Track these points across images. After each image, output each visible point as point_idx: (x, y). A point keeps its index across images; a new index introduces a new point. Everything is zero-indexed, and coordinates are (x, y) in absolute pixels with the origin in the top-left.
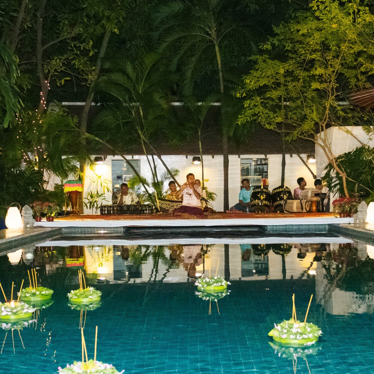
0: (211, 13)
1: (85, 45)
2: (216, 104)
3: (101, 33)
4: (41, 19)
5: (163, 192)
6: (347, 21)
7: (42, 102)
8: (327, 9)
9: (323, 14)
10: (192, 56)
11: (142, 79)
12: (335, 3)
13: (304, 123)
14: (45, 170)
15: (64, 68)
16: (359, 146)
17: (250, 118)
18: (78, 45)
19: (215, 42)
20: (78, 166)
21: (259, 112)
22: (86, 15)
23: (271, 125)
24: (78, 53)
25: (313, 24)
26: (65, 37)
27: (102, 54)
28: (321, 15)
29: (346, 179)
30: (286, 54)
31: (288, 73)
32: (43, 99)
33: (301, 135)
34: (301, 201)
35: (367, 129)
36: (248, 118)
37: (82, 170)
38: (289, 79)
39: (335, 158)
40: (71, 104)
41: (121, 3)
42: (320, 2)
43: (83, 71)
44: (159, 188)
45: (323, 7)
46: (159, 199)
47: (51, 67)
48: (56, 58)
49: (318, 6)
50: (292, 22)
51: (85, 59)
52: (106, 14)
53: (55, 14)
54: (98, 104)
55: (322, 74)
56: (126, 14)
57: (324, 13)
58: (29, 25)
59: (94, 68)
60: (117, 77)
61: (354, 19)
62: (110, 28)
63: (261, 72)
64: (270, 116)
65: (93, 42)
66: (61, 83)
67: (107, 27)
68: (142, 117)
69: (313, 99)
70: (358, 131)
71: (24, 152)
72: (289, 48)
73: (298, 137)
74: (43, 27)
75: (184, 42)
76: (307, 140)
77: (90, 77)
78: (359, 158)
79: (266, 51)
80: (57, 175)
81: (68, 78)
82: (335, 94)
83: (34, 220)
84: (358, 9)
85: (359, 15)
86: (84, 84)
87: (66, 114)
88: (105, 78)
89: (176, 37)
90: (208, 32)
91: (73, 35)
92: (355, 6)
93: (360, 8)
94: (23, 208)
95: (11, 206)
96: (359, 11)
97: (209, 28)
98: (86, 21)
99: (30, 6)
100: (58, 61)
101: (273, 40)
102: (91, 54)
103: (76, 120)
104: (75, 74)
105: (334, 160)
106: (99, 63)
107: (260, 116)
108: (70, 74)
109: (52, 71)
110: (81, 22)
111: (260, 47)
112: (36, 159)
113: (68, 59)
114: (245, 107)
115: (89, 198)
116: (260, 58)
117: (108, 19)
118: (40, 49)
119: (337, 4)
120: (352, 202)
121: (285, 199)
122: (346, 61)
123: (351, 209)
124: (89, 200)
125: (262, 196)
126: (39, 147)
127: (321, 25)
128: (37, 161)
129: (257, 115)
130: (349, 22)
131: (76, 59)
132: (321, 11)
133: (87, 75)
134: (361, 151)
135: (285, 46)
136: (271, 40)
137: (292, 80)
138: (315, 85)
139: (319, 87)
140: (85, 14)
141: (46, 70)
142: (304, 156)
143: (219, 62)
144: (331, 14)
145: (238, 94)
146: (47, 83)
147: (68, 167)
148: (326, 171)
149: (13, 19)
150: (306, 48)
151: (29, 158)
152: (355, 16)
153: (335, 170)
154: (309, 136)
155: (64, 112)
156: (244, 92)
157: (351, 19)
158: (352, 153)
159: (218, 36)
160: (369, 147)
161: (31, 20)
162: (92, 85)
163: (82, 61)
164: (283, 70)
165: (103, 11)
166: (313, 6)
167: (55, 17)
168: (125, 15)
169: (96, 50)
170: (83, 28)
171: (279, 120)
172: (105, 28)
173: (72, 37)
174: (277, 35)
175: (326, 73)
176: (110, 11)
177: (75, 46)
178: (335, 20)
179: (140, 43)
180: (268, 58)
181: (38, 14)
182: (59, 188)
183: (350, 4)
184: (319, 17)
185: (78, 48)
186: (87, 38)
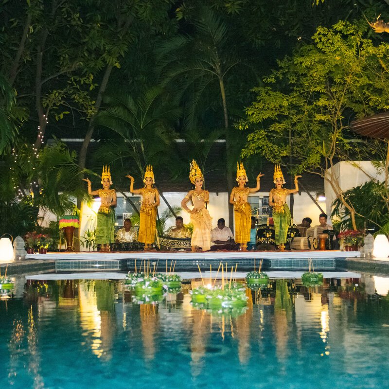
0: (215, 48)
1: (86, 80)
2: (221, 141)
3: (102, 68)
4: (41, 53)
5: (164, 231)
6: (351, 53)
7: (39, 136)
8: (329, 41)
9: (326, 47)
10: (196, 91)
11: (143, 114)
12: (338, 35)
13: (309, 156)
14: (40, 207)
15: (63, 101)
16: (368, 180)
17: (254, 151)
18: (78, 80)
19: (219, 77)
20: (76, 203)
21: (264, 146)
22: (87, 50)
23: (276, 159)
24: (78, 87)
25: (317, 57)
26: (65, 72)
27: (103, 89)
28: (324, 47)
29: (355, 214)
30: (291, 88)
31: (293, 106)
32: (41, 133)
33: (306, 169)
34: (308, 238)
35: (376, 163)
36: (251, 151)
37: (79, 207)
38: (293, 111)
39: (343, 194)
40: (70, 140)
41: (123, 38)
42: (322, 35)
43: (82, 105)
44: (160, 225)
45: (326, 40)
46: (160, 236)
47: (50, 101)
48: (55, 92)
49: (320, 39)
50: (296, 55)
51: (86, 93)
52: (107, 48)
53: (56, 49)
54: (98, 141)
55: (326, 106)
56: (128, 48)
57: (326, 45)
58: (29, 59)
59: (94, 102)
60: (118, 111)
61: (357, 51)
62: (110, 62)
63: (263, 105)
64: (275, 150)
65: (94, 76)
66: (59, 117)
67: (108, 61)
68: (143, 152)
69: (319, 132)
70: (367, 166)
71: (20, 188)
72: (294, 82)
73: (303, 170)
74: (43, 62)
75: (187, 78)
76: (313, 174)
77: (90, 111)
78: (368, 192)
79: (270, 84)
80: (52, 212)
81: (67, 113)
82: (342, 128)
83: (26, 252)
84: (361, 42)
85: (363, 47)
86: (84, 118)
87: (64, 149)
88: (105, 112)
89: (178, 72)
90: (213, 67)
91: (73, 69)
92: (358, 39)
93: (363, 40)
94: (16, 239)
95: (3, 237)
96: (362, 43)
97: (214, 63)
98: (86, 55)
99: (30, 41)
100: (57, 94)
101: (277, 74)
102: (91, 88)
103: (74, 155)
104: (74, 108)
105: (341, 195)
106: (100, 97)
107: (264, 150)
108: (69, 108)
109: (51, 105)
110: (82, 57)
111: (264, 80)
112: (31, 196)
113: (67, 92)
114: (249, 140)
115: (86, 236)
116: (262, 90)
117: (110, 53)
118: (39, 84)
119: (340, 36)
120: (358, 235)
121: (292, 236)
122: (352, 95)
123: (357, 243)
124: (86, 238)
125: (268, 234)
126: (35, 183)
127: (323, 58)
128: (33, 197)
129: (261, 148)
130: (352, 55)
131: (76, 93)
132: (323, 44)
133: (87, 109)
134: (370, 185)
135: (290, 80)
136: (275, 73)
137: (296, 113)
138: (319, 117)
139: (323, 119)
140: (85, 48)
141: (44, 104)
142: (313, 194)
143: (224, 97)
144: (334, 47)
145: (240, 127)
146: (46, 117)
147: (65, 204)
148: (334, 207)
149: (13, 53)
150: (309, 80)
151: (24, 194)
152: (358, 49)
153: (343, 206)
154: (315, 170)
155: (62, 147)
156: (246, 124)
157: (354, 52)
158: (361, 188)
159: (222, 71)
160: (378, 182)
161: (31, 54)
162: (92, 120)
163: (82, 95)
164: (286, 102)
165: (104, 45)
166: (316, 39)
167: (55, 52)
168: (126, 50)
169: (96, 85)
170: (83, 62)
171: (285, 153)
172: (106, 62)
173: (72, 72)
174: (281, 68)
175: (329, 105)
176: (111, 45)
177: (75, 80)
178: (338, 53)
179: (143, 78)
180: (271, 90)
181: (38, 48)
182: (54, 225)
183: (353, 37)
184: (321, 49)
185: (78, 82)
186: (88, 73)
